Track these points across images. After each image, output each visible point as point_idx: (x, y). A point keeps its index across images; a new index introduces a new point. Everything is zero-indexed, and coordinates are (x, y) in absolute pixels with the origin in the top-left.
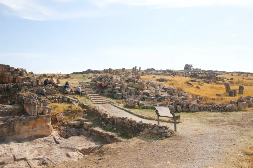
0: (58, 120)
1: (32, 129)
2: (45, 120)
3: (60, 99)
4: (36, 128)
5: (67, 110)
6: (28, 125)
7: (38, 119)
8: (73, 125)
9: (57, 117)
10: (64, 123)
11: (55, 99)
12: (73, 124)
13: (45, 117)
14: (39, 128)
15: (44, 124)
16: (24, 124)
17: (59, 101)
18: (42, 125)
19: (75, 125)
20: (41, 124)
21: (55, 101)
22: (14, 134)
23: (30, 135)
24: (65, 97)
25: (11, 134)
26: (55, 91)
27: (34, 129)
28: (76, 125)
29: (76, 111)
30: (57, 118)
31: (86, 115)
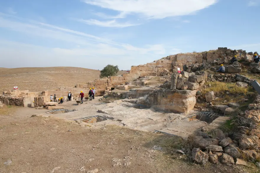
1: (169, 103)
2: (180, 95)
3: (231, 78)
4: (172, 102)
5: (226, 91)
6: (166, 98)
7: (174, 94)
8: (217, 110)
9: (206, 96)
12: (217, 108)
13: (181, 92)
14: (175, 103)
15: (180, 100)
16: (163, 96)
17: (230, 80)
19: (220, 110)
20: (177, 100)
21: (224, 80)
22: (157, 104)
23: (167, 108)
25: (156, 103)
26: (238, 69)
27: (171, 103)
28: (221, 110)
29: (237, 93)
30: (206, 98)
31: (245, 101)
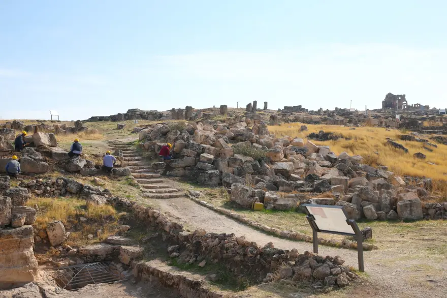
0: (52, 241)
2: (17, 241)
3: (57, 186)
5: (78, 216)
8: (91, 256)
9: (50, 234)
10: (68, 250)
11: (43, 187)
12: (92, 252)
13: (18, 233)
15: (15, 254)
17: (56, 191)
18: (10, 256)
19: (96, 256)
20: (7, 254)
21: (45, 192)
24: (71, 182)
26: (44, 165)
28: (99, 254)
29: (101, 217)
30: (50, 237)
31: (127, 229)
